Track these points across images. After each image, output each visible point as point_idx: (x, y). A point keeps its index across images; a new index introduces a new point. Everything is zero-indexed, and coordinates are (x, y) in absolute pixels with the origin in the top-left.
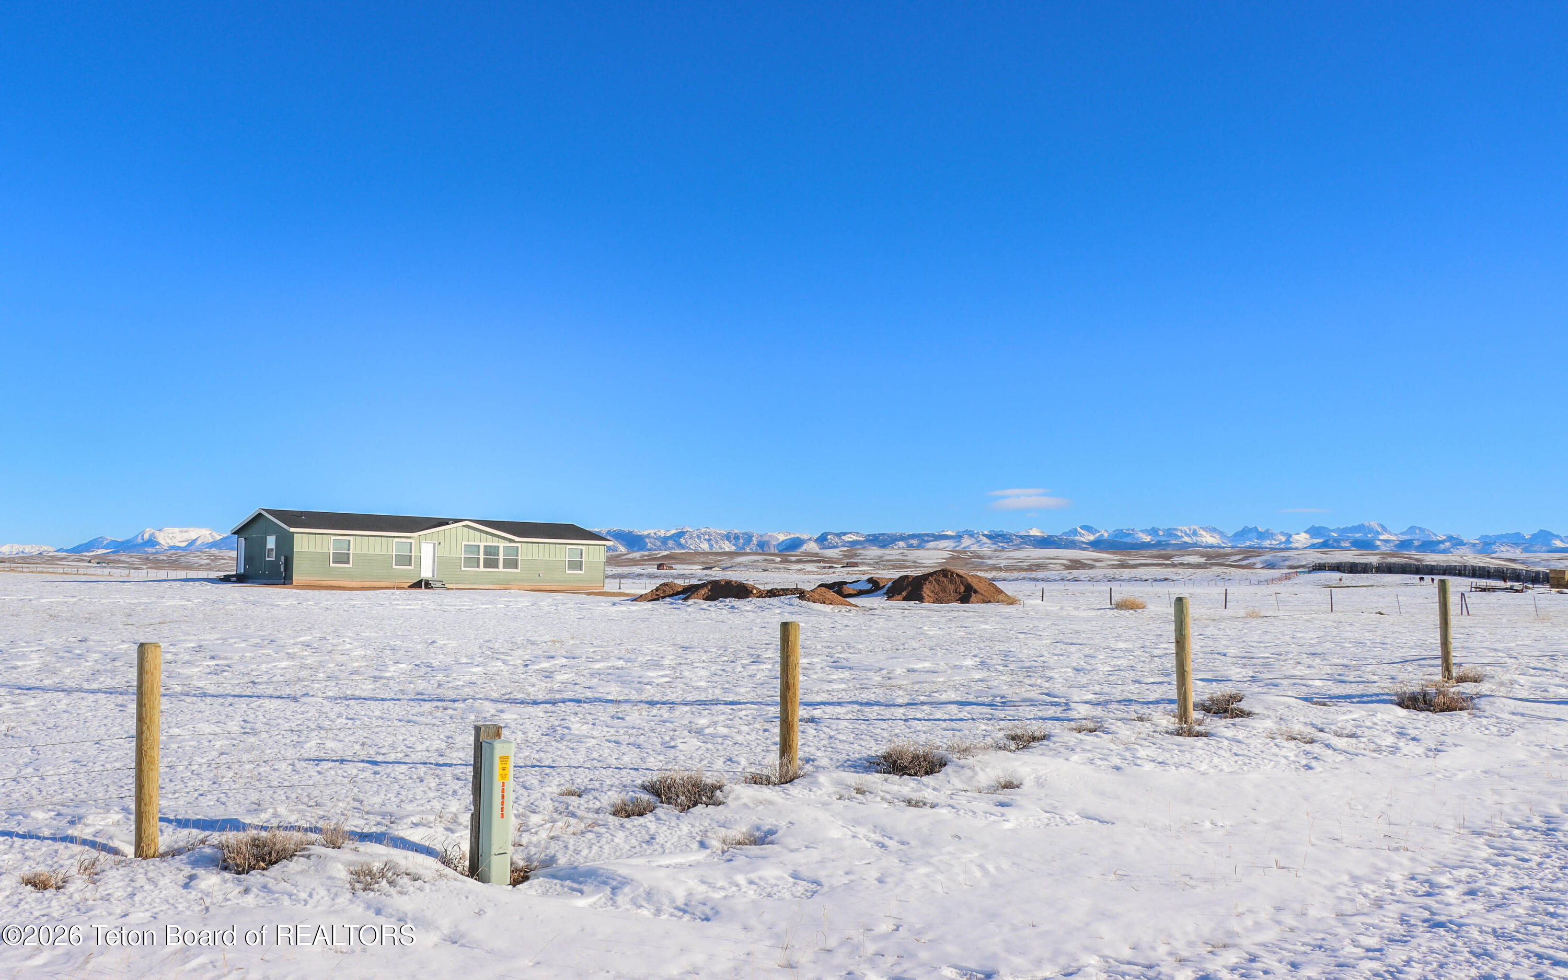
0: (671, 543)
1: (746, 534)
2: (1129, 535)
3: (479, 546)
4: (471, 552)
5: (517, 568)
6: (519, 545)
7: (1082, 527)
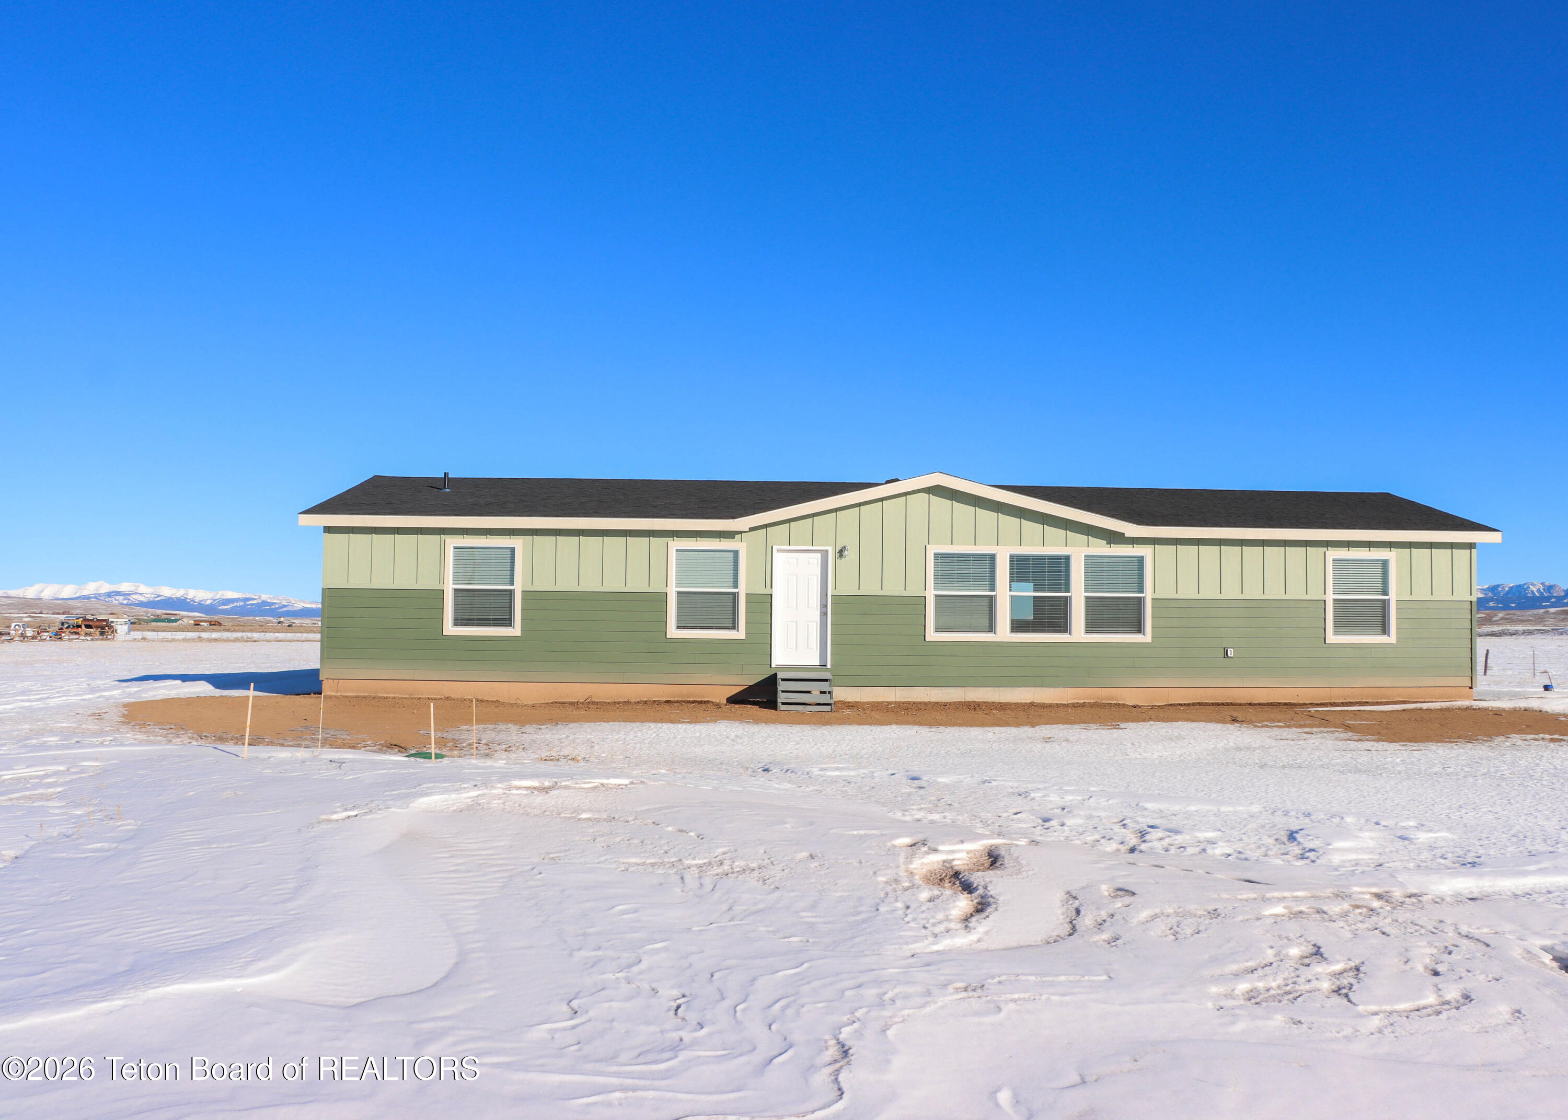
3: (992, 557)
4: (964, 579)
5: (1139, 629)
6: (1145, 551)
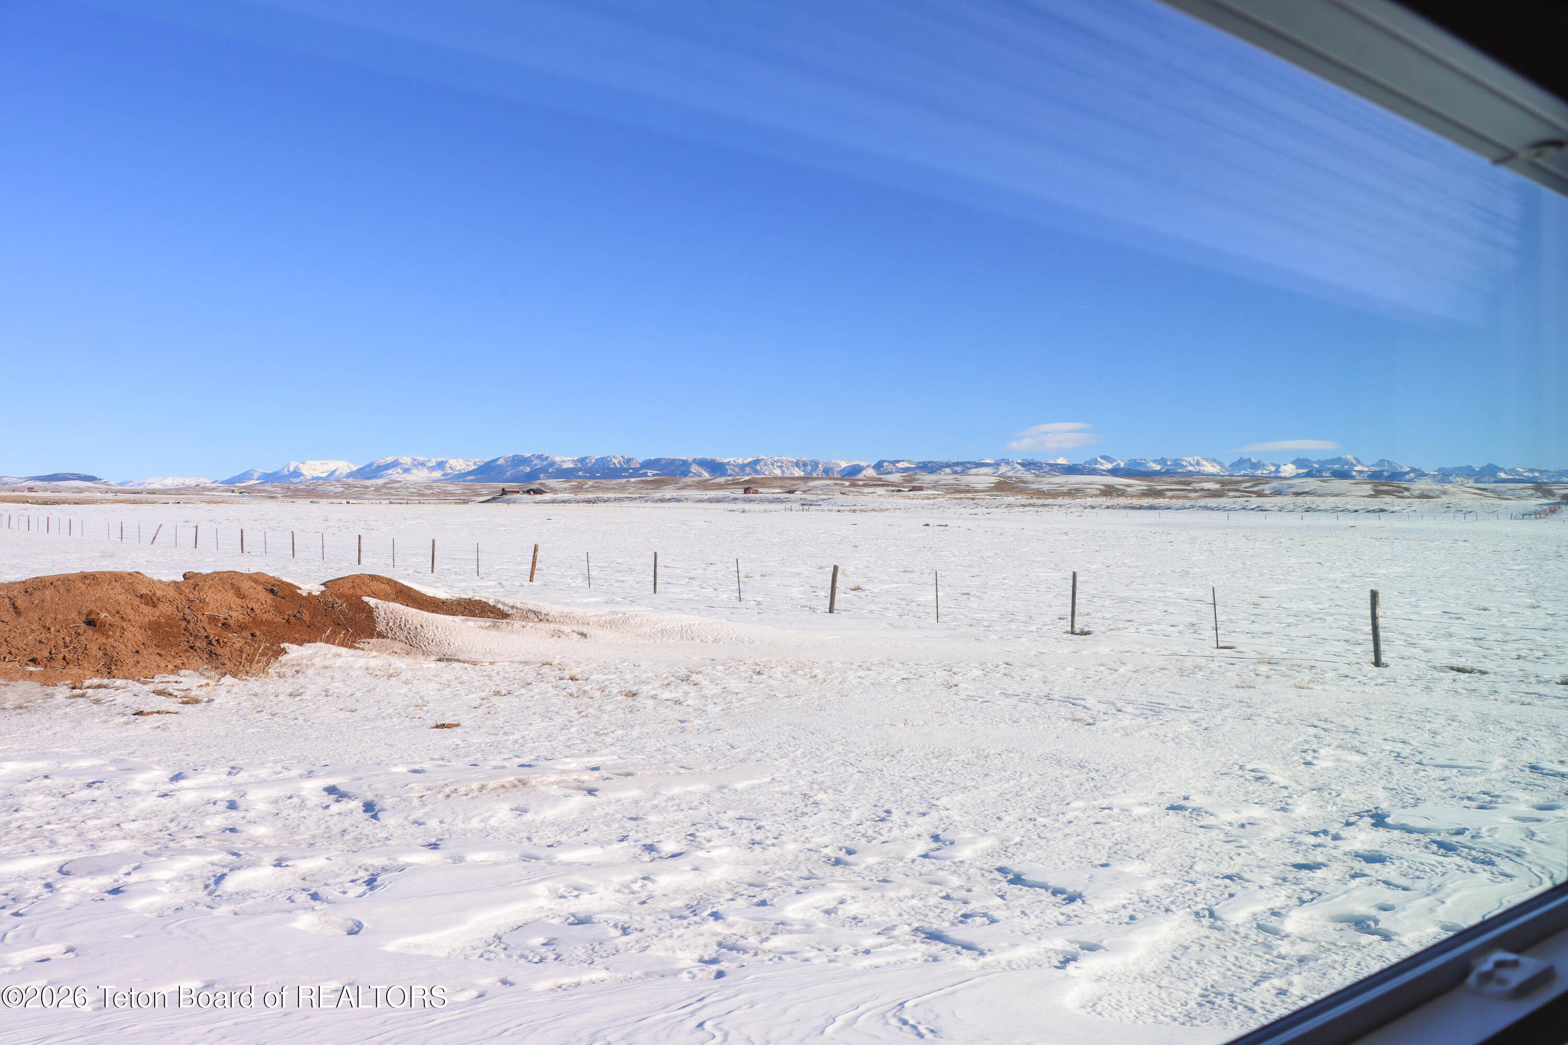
0: (748, 470)
1: (813, 461)
2: (1141, 464)
7: (1101, 457)
